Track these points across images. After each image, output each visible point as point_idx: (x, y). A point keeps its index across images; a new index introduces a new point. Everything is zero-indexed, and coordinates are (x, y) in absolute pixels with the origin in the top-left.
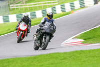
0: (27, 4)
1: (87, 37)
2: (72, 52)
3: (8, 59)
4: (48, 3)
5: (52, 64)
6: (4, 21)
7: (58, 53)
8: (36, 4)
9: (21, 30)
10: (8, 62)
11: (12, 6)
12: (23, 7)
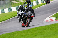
3: (13, 32)
6: (9, 11)
7: (42, 26)
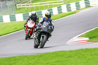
1: (92, 36)
2: (78, 50)
4: (54, 3)
5: (58, 62)
6: (11, 20)
8: (42, 4)
10: (15, 60)
12: (30, 6)
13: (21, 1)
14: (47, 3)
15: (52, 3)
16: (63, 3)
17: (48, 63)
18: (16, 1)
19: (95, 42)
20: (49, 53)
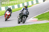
0: (11, 2)
4: (21, 1)
5: (22, 30)
8: (15, 2)
9: (7, 15)
11: (3, 3)
12: (8, 3)
13: (4, 1)
14: (17, 2)
15: (19, 1)
16: (25, 1)
17: (18, 31)
18: (2, 1)
19: (41, 21)
20: (18, 26)
